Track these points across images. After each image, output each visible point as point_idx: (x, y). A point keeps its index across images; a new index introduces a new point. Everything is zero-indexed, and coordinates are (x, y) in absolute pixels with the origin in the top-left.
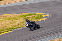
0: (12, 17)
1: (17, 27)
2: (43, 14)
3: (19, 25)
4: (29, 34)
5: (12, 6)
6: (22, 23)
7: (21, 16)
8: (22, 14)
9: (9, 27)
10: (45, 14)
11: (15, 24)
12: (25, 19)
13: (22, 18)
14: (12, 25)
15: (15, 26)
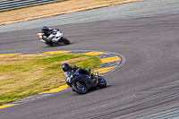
0: (12, 63)
1: (26, 92)
2: (102, 56)
3: (33, 86)
4: (63, 112)
5: (12, 32)
6: (42, 80)
7: (38, 61)
8: (40, 55)
9: (4, 92)
10: (108, 56)
11: (23, 84)
12: (50, 68)
13: (42, 67)
14: (14, 87)
15: (21, 90)
